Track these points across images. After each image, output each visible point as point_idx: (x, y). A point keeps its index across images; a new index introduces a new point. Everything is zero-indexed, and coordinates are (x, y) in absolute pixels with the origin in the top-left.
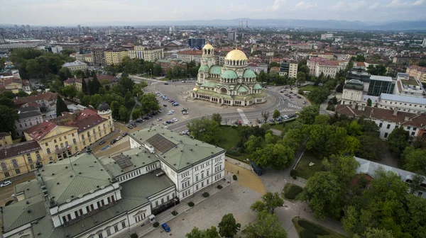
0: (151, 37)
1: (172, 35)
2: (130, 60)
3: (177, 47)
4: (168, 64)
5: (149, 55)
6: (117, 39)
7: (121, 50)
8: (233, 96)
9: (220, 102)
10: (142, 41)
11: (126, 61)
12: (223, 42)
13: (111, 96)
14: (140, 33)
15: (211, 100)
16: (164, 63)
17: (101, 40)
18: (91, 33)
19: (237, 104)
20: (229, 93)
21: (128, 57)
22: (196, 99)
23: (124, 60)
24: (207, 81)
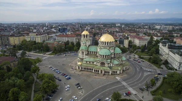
0: (37, 28)
1: (48, 26)
2: (27, 42)
3: (54, 32)
4: (53, 44)
5: (39, 39)
6: (19, 29)
7: (20, 36)
8: (110, 67)
9: (101, 72)
10: (32, 30)
11: (24, 42)
12: (74, 29)
13: (11, 81)
14: (31, 26)
15: (93, 71)
16: (50, 43)
17: (9, 30)
18: (3, 27)
19: (114, 73)
20: (106, 65)
21: (25, 40)
22: (81, 70)
23: (22, 42)
24: (86, 57)
